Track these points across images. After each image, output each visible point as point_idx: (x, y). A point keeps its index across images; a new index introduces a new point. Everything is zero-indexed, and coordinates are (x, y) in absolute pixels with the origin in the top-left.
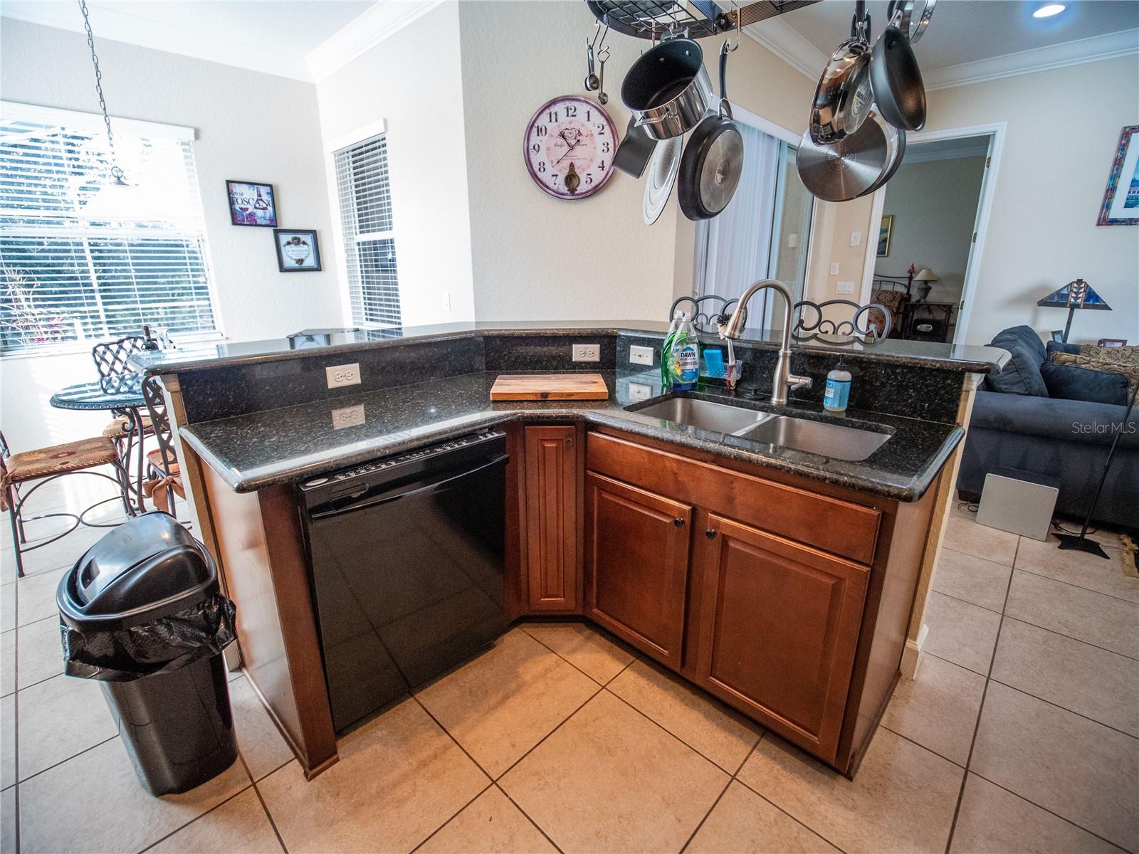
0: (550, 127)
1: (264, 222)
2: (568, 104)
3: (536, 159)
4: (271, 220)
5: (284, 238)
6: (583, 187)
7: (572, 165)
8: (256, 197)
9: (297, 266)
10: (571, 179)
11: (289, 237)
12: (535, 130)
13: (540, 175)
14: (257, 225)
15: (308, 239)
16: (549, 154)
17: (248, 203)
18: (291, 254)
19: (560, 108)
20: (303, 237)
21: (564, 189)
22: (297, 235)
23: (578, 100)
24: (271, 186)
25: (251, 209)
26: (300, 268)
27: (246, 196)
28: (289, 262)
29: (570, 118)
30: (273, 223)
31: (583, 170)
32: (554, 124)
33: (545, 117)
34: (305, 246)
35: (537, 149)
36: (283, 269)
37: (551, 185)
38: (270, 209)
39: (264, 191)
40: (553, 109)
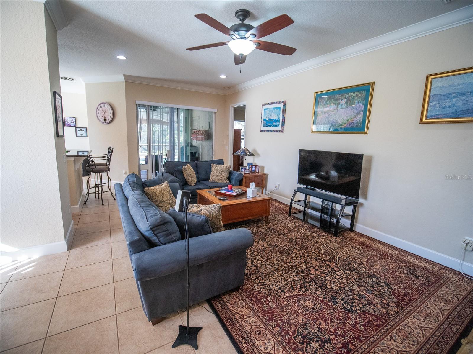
0: (101, 109)
1: (73, 126)
2: (103, 104)
3: (98, 115)
4: (75, 125)
5: (78, 129)
6: (107, 121)
7: (105, 117)
8: (71, 120)
9: (81, 136)
10: (105, 120)
11: (79, 129)
12: (98, 109)
13: (99, 118)
14: (71, 126)
15: (85, 130)
16: (101, 115)
17: (69, 121)
18: (79, 133)
19: (102, 105)
20: (83, 129)
21: (104, 122)
22: (81, 129)
23: (105, 103)
24: (75, 118)
25: (70, 123)
26: (82, 136)
27: (69, 120)
28: (78, 135)
29: (104, 107)
30: (75, 126)
31: (107, 118)
32: (101, 108)
33: (99, 107)
34: (83, 131)
35: (98, 113)
36: (77, 136)
37: (101, 121)
38: (75, 123)
39: (73, 118)
40: (101, 105)
